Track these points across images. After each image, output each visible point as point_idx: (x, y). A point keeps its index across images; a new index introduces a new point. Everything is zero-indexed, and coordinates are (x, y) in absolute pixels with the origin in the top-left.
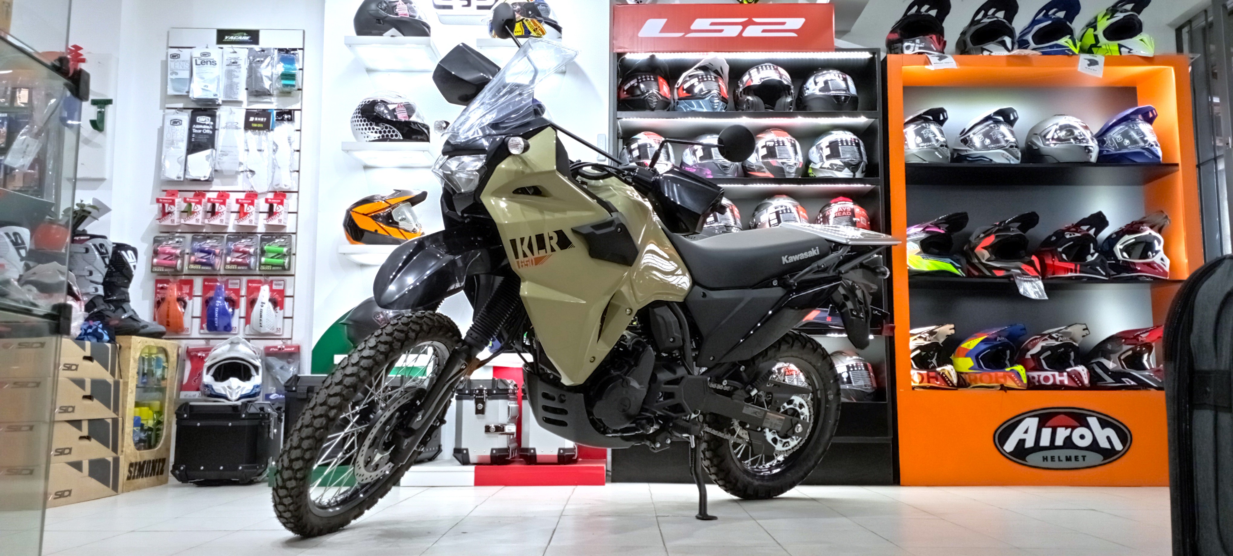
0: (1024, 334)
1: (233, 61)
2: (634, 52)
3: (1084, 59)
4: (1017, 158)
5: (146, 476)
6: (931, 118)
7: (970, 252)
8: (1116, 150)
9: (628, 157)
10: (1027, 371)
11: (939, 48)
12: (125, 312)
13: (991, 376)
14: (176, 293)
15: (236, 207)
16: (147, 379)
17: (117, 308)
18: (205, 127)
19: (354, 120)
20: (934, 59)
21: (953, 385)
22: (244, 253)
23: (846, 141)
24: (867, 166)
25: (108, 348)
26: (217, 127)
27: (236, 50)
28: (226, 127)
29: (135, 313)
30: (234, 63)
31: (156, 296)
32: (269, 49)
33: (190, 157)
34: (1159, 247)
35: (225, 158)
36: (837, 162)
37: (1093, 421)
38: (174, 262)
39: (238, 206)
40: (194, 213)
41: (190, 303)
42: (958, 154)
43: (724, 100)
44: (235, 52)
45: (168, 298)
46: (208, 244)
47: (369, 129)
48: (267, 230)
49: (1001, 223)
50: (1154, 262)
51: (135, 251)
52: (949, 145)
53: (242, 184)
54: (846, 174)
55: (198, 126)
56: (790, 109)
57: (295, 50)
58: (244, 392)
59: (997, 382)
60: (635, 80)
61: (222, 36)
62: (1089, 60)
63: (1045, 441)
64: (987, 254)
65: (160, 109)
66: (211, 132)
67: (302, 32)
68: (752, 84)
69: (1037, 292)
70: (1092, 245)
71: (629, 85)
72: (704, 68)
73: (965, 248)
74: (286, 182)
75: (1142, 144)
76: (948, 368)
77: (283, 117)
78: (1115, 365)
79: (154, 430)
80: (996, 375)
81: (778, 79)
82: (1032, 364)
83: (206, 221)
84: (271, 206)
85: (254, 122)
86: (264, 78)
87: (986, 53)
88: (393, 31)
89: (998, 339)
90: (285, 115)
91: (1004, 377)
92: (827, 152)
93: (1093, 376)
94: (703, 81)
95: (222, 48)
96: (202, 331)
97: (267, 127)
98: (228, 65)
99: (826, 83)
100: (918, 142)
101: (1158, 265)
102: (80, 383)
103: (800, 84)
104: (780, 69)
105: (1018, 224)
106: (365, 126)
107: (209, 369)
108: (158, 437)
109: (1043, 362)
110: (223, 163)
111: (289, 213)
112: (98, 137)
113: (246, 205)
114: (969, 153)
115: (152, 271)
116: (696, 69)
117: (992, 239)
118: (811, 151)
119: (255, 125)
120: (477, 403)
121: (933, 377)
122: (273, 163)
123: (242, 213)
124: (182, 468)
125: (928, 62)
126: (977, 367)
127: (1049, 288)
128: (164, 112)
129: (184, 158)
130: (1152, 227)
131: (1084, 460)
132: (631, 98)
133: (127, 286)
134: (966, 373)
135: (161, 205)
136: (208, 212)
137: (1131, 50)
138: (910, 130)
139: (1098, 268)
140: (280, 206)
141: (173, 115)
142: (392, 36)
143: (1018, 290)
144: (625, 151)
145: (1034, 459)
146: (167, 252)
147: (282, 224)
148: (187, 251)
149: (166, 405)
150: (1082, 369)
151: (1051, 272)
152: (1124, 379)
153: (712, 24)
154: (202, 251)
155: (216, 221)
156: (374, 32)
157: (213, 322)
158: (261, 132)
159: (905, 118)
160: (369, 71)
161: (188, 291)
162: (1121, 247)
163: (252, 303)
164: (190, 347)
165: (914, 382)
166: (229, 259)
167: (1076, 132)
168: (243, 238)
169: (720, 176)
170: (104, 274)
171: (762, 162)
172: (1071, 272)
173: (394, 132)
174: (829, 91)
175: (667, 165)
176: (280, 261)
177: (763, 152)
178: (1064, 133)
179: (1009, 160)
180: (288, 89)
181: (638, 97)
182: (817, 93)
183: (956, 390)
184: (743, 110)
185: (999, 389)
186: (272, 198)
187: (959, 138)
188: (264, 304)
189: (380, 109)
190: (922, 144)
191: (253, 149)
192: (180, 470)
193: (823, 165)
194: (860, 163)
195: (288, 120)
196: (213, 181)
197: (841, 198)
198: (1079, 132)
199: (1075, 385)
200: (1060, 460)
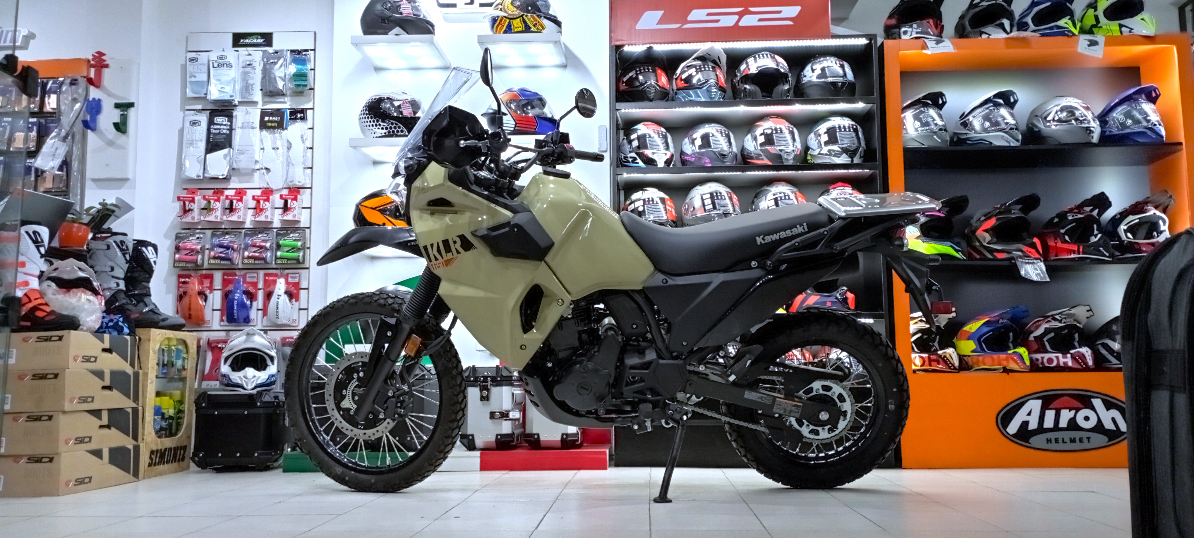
0: (1026, 317)
1: (248, 63)
2: (632, 45)
3: (1083, 40)
4: (1018, 141)
5: (168, 462)
6: (929, 102)
7: (972, 236)
8: (1118, 130)
9: (627, 147)
10: (1029, 353)
11: (936, 32)
12: (146, 306)
13: (993, 359)
14: (196, 287)
15: (253, 204)
16: (167, 369)
17: (138, 302)
18: (222, 127)
19: (361, 117)
20: (930, 43)
21: (955, 368)
22: (261, 247)
23: (844, 127)
24: (865, 151)
25: (127, 341)
26: (234, 127)
27: (251, 52)
28: (242, 127)
29: (156, 306)
30: (249, 65)
31: (178, 290)
32: (282, 51)
33: (208, 156)
34: (1164, 227)
35: (242, 157)
36: (835, 148)
37: (1097, 403)
38: (195, 257)
39: (255, 202)
40: (213, 209)
41: (210, 296)
42: (958, 137)
43: (722, 89)
44: (250, 55)
45: (190, 292)
46: (226, 240)
47: (376, 125)
48: (282, 225)
49: (1002, 205)
51: (155, 247)
52: (948, 129)
53: (258, 181)
54: (844, 159)
55: (216, 127)
56: (788, 96)
57: (307, 51)
58: (259, 382)
59: (1000, 364)
60: (634, 72)
61: (238, 40)
62: (1090, 41)
63: (1049, 423)
64: (988, 237)
65: (181, 110)
66: (228, 132)
67: (313, 34)
68: (750, 73)
69: (1039, 274)
70: (1095, 226)
71: (628, 77)
72: (702, 58)
73: (966, 231)
74: (300, 178)
75: (1145, 124)
76: (950, 351)
77: (296, 116)
78: (1120, 346)
79: (175, 419)
80: (999, 357)
81: (775, 66)
82: (1035, 347)
83: (225, 218)
84: (286, 202)
85: (269, 121)
86: (278, 79)
87: (984, 36)
88: (397, 30)
89: (1001, 321)
90: (299, 114)
91: (1007, 359)
92: (825, 138)
93: (1098, 357)
94: (701, 71)
95: (237, 51)
96: (222, 323)
97: (281, 126)
98: (243, 67)
99: (823, 70)
100: (917, 127)
102: (99, 374)
103: (798, 72)
104: (777, 57)
105: (1019, 206)
106: (372, 123)
107: (227, 359)
108: (179, 425)
109: (1046, 343)
110: (240, 161)
111: (303, 208)
112: (121, 139)
113: (262, 202)
114: (968, 136)
115: (174, 267)
116: (694, 59)
117: (993, 222)
118: (809, 137)
119: (270, 124)
120: (481, 391)
121: (934, 360)
122: (287, 160)
123: (258, 209)
124: (201, 455)
125: (925, 47)
126: (979, 350)
127: (1051, 270)
128: (184, 113)
129: (203, 157)
130: (1156, 207)
131: (1089, 441)
132: (631, 89)
133: (149, 282)
134: (969, 356)
135: (182, 203)
136: (227, 209)
137: (1132, 29)
138: (908, 116)
139: (1101, 249)
140: (294, 202)
141: (192, 116)
142: (396, 35)
143: (1019, 272)
144: (625, 141)
145: (1037, 441)
146: (188, 247)
147: (296, 219)
148: (207, 246)
149: (187, 394)
150: (1086, 351)
151: (1054, 254)
153: (709, 14)
154: (221, 246)
155: (234, 218)
156: (379, 31)
157: (233, 313)
158: (276, 130)
159: (903, 102)
160: (377, 69)
161: (208, 285)
162: (1125, 228)
163: (269, 296)
164: (211, 339)
165: (915, 365)
166: (246, 254)
167: (1077, 113)
168: (260, 233)
169: (719, 164)
170: (125, 270)
171: (761, 150)
172: (1074, 253)
173: (399, 127)
174: (826, 77)
175: (666, 154)
176: (295, 255)
177: (761, 139)
178: (1065, 114)
179: (1009, 143)
180: (300, 89)
181: (637, 89)
182: (815, 80)
183: (958, 373)
184: (740, 99)
185: (1001, 371)
186: (287, 194)
187: (958, 121)
188: (280, 296)
189: (386, 106)
190: (921, 129)
191: (268, 147)
192: (199, 457)
193: (821, 151)
194: (858, 148)
195: (301, 119)
196: (231, 179)
197: (840, 184)
198: (1080, 112)
199: (1079, 367)
200: (1064, 442)
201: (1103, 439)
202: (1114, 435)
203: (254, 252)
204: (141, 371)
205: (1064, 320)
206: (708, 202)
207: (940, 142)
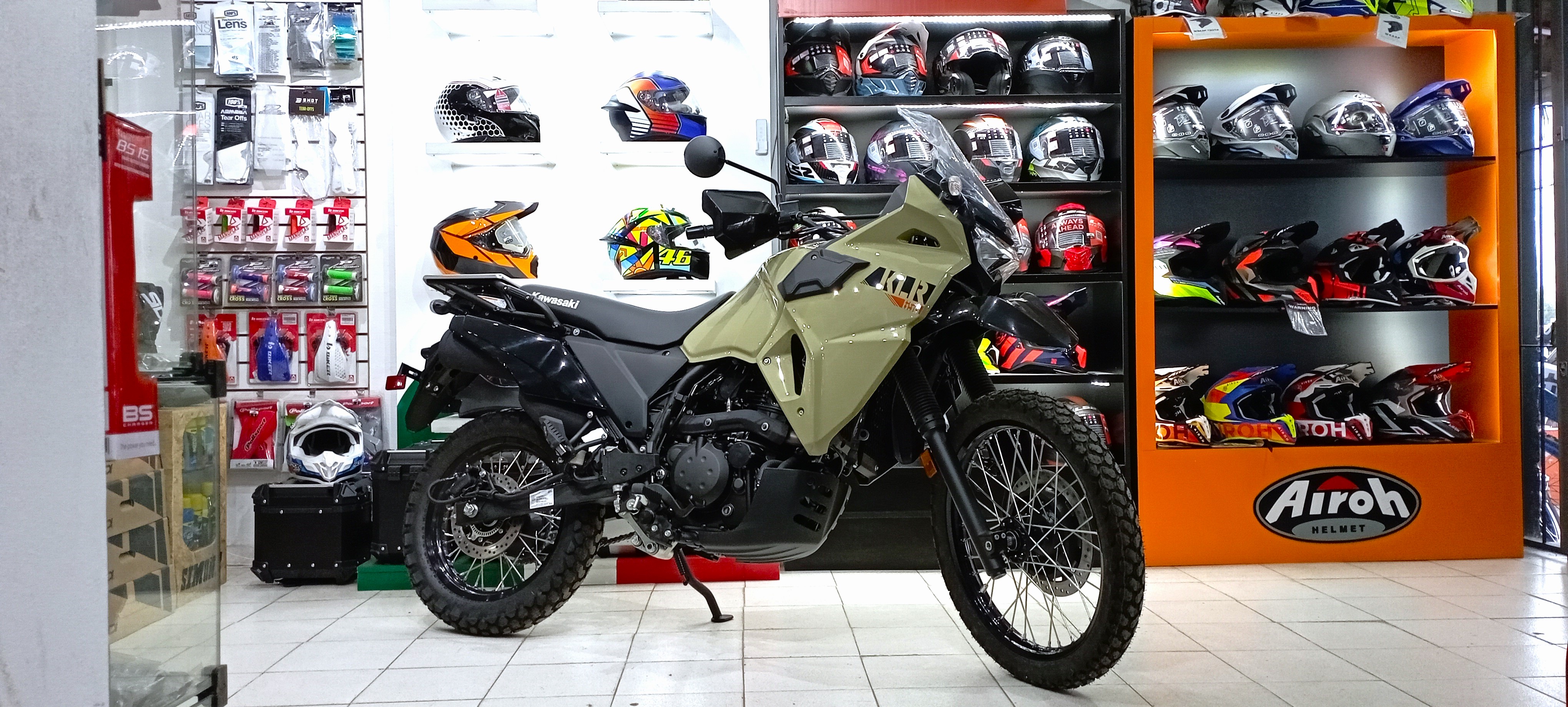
1: (268, 21)
2: (805, 17)
3: (1384, 22)
4: (1295, 152)
6: (1186, 98)
7: (1231, 272)
8: (1417, 136)
9: (797, 154)
10: (1296, 420)
11: (1200, 7)
13: (1252, 428)
14: (214, 333)
15: (285, 219)
16: (195, 459)
18: (237, 112)
19: (439, 110)
20: (1194, 25)
21: (1206, 442)
22: (301, 279)
23: (1079, 131)
24: (1105, 162)
26: (252, 111)
27: (271, 5)
28: (265, 111)
30: (269, 24)
31: (189, 337)
32: (315, 4)
33: (219, 153)
34: (1463, 260)
35: (266, 154)
36: (1068, 160)
37: (1375, 483)
38: (210, 293)
39: (289, 217)
40: (231, 228)
41: (233, 345)
42: (1218, 142)
43: (921, 77)
44: (270, 9)
45: (205, 339)
46: (252, 268)
47: (461, 124)
48: (327, 249)
49: (1271, 234)
50: (1457, 283)
51: (159, 292)
52: (1209, 135)
53: (291, 187)
54: (1077, 176)
55: (228, 112)
56: (1007, 90)
57: (351, 5)
59: (1260, 436)
60: (807, 52)
62: (1391, 23)
63: (1316, 508)
64: (1251, 273)
65: (176, 86)
66: (245, 119)
68: (959, 57)
69: (1314, 327)
70: (1381, 259)
71: (798, 59)
72: (896, 35)
74: (349, 184)
75: (1450, 130)
76: (1201, 420)
77: (341, 98)
78: (1403, 410)
79: (210, 521)
80: (1259, 427)
81: (993, 51)
82: (1303, 411)
83: (248, 239)
84: (332, 218)
85: (302, 104)
86: (312, 45)
87: (1259, 12)
89: (1262, 381)
90: (344, 95)
91: (1269, 430)
92: (1053, 146)
93: (1377, 423)
94: (895, 53)
95: (252, 3)
96: (252, 381)
97: (319, 111)
98: (261, 27)
99: (1053, 52)
100: (1170, 131)
101: (1463, 286)
102: (116, 488)
103: (1020, 55)
104: (995, 36)
105: (1293, 236)
106: (455, 120)
107: (297, 438)
109: (1316, 407)
110: (265, 160)
111: (356, 225)
113: (299, 217)
114: (1233, 142)
115: (181, 305)
116: (885, 36)
117: (1259, 254)
118: (1032, 142)
119: (304, 109)
121: (1180, 432)
122: (331, 159)
125: (1186, 28)
126: (1235, 416)
127: (1328, 319)
128: (180, 90)
129: (212, 153)
130: (1455, 235)
131: (1362, 530)
132: (802, 77)
133: (153, 336)
134: (1222, 423)
135: (186, 218)
136: (249, 225)
137: (1444, 8)
138: (1159, 117)
139: (1389, 291)
140: (345, 218)
141: (192, 96)
143: (1289, 324)
144: (794, 145)
145: (1302, 530)
146: (199, 279)
148: (225, 277)
150: (1364, 419)
151: (1330, 295)
152: (1413, 428)
154: (245, 277)
155: (261, 239)
157: (267, 368)
158: (313, 117)
159: (1153, 100)
160: (453, 36)
161: (230, 330)
162: (1418, 261)
163: (314, 345)
164: (238, 402)
165: (1158, 437)
167: (1370, 117)
168: (297, 259)
172: (1355, 295)
173: (493, 127)
174: (1059, 66)
175: (849, 165)
176: (349, 289)
178: (1354, 117)
179: (1284, 154)
180: (345, 60)
181: (811, 77)
182: (1041, 67)
183: (1209, 447)
184: (946, 91)
185: (1262, 445)
186: (332, 206)
187: (1219, 120)
188: (331, 345)
189: (475, 97)
190: (1175, 135)
191: (303, 140)
192: (261, 568)
193: (1048, 162)
194: (1096, 160)
195: (347, 101)
196: (253, 184)
197: (1071, 205)
198: (1373, 115)
199: (1355, 439)
200: (1333, 531)
201: (1378, 527)
202: (1393, 522)
203: (292, 285)
204: (162, 470)
205: (1338, 379)
207: (1199, 151)
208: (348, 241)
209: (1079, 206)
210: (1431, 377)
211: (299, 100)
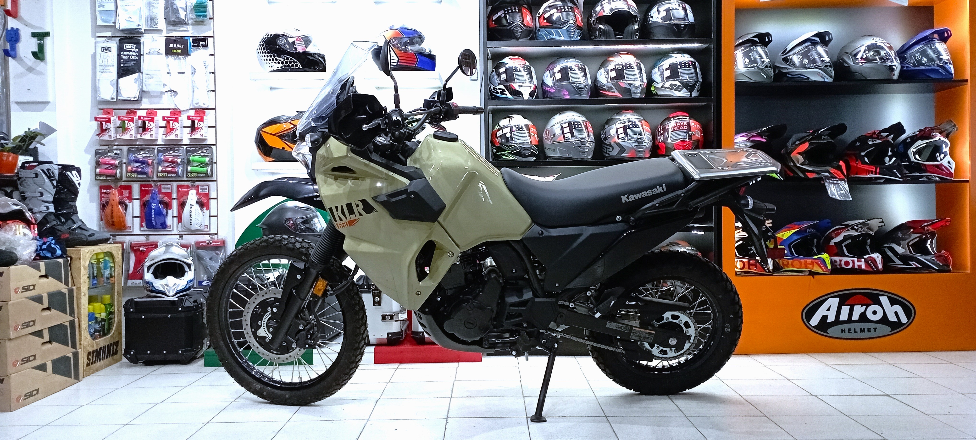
4: (831, 77)
5: (103, 359)
6: (758, 41)
7: (788, 157)
8: (915, 66)
9: (496, 80)
10: (831, 257)
12: (74, 223)
13: (801, 263)
14: (117, 198)
15: (163, 123)
16: (97, 280)
17: (67, 220)
18: (131, 53)
19: (259, 51)
21: (769, 271)
22: (173, 162)
23: (685, 63)
24: (702, 84)
25: (61, 263)
26: (142, 53)
28: (149, 53)
29: (83, 223)
31: (101, 200)
33: (121, 80)
34: (946, 149)
35: (150, 81)
36: (677, 83)
37: (884, 300)
38: (114, 171)
39: (165, 121)
40: (127, 129)
41: (130, 205)
42: (779, 70)
43: (579, 28)
45: (111, 202)
46: (141, 156)
47: (273, 60)
48: (190, 143)
49: (815, 132)
50: (942, 165)
51: (79, 171)
52: (772, 65)
53: (168, 102)
54: (683, 93)
55: (125, 53)
56: (636, 36)
58: (179, 288)
59: (806, 267)
60: (503, 11)
63: (844, 317)
64: (801, 159)
65: (92, 37)
66: (137, 58)
68: (604, 14)
69: (843, 194)
70: (890, 149)
71: (497, 15)
73: (782, 151)
74: (206, 101)
75: (937, 62)
77: (199, 44)
78: (904, 250)
79: (107, 320)
80: (806, 262)
81: (627, 9)
82: (835, 251)
83: (139, 136)
84: (193, 122)
85: (174, 48)
86: (180, 9)
89: (808, 230)
90: (201, 42)
91: (812, 264)
92: (667, 73)
93: (886, 259)
94: (561, 12)
96: (142, 229)
97: (185, 53)
99: (668, 11)
100: (747, 63)
101: (945, 167)
102: (38, 299)
103: (645, 13)
104: (629, 0)
105: (829, 133)
106: (269, 58)
107: (149, 268)
108: (110, 325)
109: (844, 248)
110: (149, 84)
111: (209, 127)
112: (40, 65)
113: (171, 122)
114: (789, 70)
115: (96, 179)
117: (805, 146)
118: (654, 71)
119: (175, 51)
120: (374, 296)
121: (752, 265)
122: (193, 84)
124: (132, 353)
126: (789, 254)
127: (852, 189)
128: (95, 39)
129: (115, 80)
130: (940, 133)
131: (875, 331)
132: (499, 28)
133: (74, 200)
135: (99, 122)
136: (140, 127)
138: (739, 54)
139: (895, 171)
140: (201, 123)
141: (102, 43)
143: (826, 192)
144: (494, 74)
145: (834, 331)
146: (108, 162)
148: (124, 161)
149: (116, 297)
150: (877, 256)
151: (854, 174)
152: (911, 262)
154: (137, 161)
155: (147, 136)
157: (151, 221)
158: (180, 57)
159: (735, 42)
161: (128, 196)
162: (915, 150)
163: (182, 205)
164: (132, 242)
165: (737, 268)
167: (883, 53)
168: (171, 149)
169: (576, 97)
170: (53, 194)
171: (612, 84)
172: (872, 173)
173: (294, 62)
174: (671, 19)
175: (530, 87)
176: (203, 169)
177: (613, 74)
178: (872, 53)
179: (824, 79)
180: (201, 19)
181: (505, 28)
182: (660, 20)
183: (772, 275)
184: (595, 37)
185: (807, 274)
186: (193, 115)
187: (780, 56)
188: (193, 205)
189: (281, 42)
190: (750, 66)
191: (174, 73)
192: (130, 354)
193: (664, 84)
194: (696, 83)
195: (203, 46)
196: (142, 100)
197: (679, 113)
198: (885, 52)
199: (870, 270)
200: (855, 332)
201: (887, 329)
202: (896, 326)
203: (167, 167)
204: (74, 288)
205: (860, 229)
206: (567, 130)
207: (766, 77)
208: (204, 138)
209: (685, 114)
210: (923, 228)
211: (171, 46)
